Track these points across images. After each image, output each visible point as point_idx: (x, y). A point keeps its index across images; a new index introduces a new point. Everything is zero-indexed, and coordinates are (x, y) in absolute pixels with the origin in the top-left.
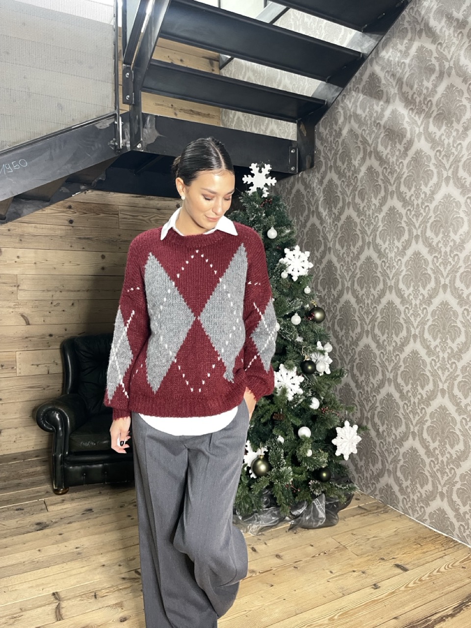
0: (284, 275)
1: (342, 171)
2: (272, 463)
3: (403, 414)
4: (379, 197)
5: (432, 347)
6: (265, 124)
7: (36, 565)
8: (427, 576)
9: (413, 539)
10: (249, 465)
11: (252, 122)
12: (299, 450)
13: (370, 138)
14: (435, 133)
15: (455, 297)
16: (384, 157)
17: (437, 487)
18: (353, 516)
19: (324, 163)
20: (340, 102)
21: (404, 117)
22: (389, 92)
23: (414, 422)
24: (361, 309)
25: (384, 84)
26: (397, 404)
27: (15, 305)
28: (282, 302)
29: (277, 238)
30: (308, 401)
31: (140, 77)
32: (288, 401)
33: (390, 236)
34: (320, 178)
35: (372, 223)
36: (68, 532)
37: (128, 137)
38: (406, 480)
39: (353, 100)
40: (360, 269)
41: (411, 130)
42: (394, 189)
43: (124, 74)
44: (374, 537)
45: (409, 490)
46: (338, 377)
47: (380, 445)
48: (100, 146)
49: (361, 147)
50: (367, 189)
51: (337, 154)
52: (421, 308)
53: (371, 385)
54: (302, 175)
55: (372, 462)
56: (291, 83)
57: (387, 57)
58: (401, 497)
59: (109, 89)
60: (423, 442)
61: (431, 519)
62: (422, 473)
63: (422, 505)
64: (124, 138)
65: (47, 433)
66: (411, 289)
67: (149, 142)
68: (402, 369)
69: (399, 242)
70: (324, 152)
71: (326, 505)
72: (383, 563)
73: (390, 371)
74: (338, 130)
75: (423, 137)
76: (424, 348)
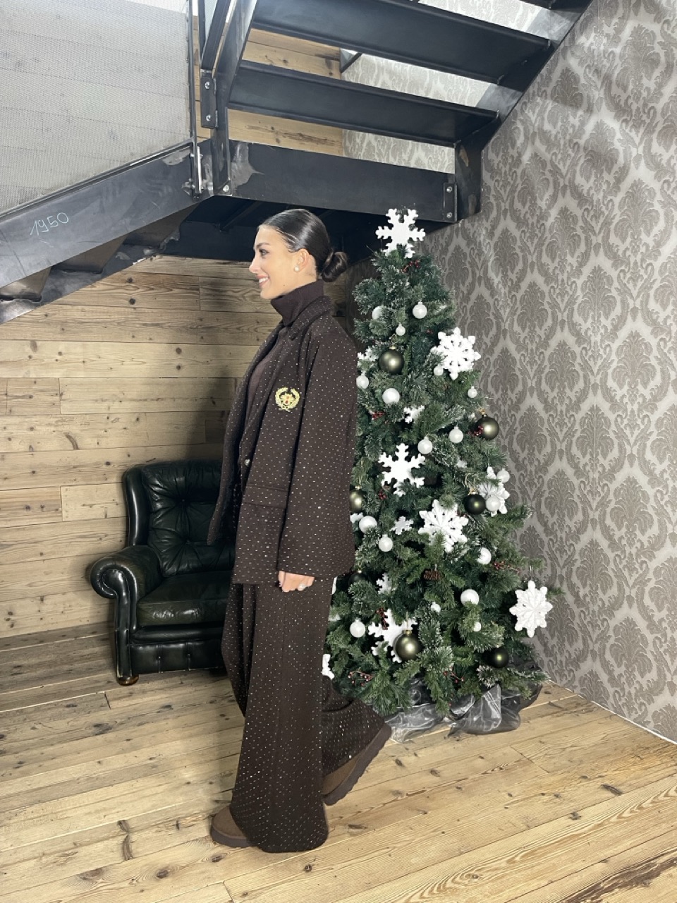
0: (439, 371)
1: (522, 216)
2: (423, 640)
3: (613, 570)
4: (578, 253)
5: (657, 472)
6: (408, 151)
7: (94, 783)
8: (649, 801)
9: (629, 750)
10: (391, 644)
11: (389, 148)
12: (462, 623)
13: (564, 165)
14: (661, 155)
16: (585, 192)
17: (665, 676)
18: (542, 716)
19: (495, 205)
20: (519, 113)
21: (615, 133)
22: (590, 94)
23: (631, 582)
24: (551, 419)
25: (584, 85)
26: (605, 556)
27: (57, 422)
28: (436, 410)
29: (427, 318)
30: (475, 553)
31: (225, 87)
32: (445, 554)
33: (594, 311)
34: (490, 228)
35: (567, 292)
36: (140, 736)
37: (210, 175)
38: (619, 666)
39: (537, 111)
40: (550, 362)
41: (625, 151)
42: (600, 241)
43: (203, 83)
44: (572, 746)
45: (623, 680)
46: (519, 518)
47: (580, 616)
48: (170, 190)
49: (551, 179)
50: (560, 242)
51: (515, 191)
52: (641, 416)
53: (567, 530)
54: (463, 224)
55: (568, 639)
56: (445, 88)
57: (587, 45)
58: (611, 690)
59: (180, 107)
60: (644, 610)
61: (655, 721)
62: (643, 655)
63: (642, 701)
64: (204, 177)
65: (106, 601)
66: (626, 387)
67: (241, 184)
68: (612, 505)
69: (607, 319)
70: (495, 188)
71: (502, 701)
72: (584, 783)
73: (594, 507)
74: (516, 155)
75: (643, 161)
76: (645, 474)
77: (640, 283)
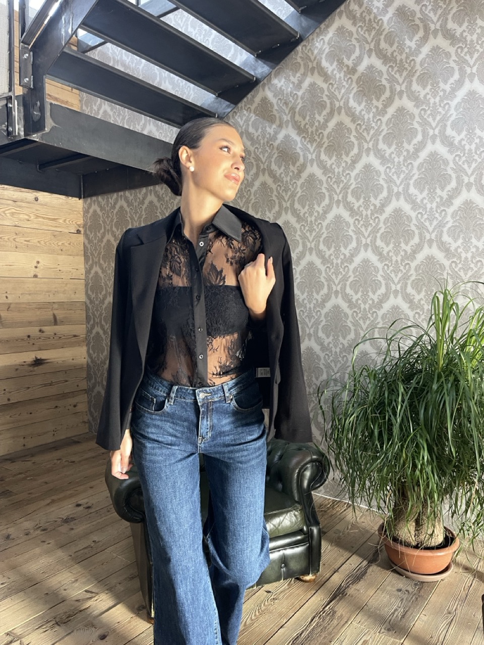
4: (274, 211)
5: (326, 344)
6: (142, 122)
13: (264, 156)
14: (326, 161)
15: (346, 301)
16: (278, 175)
20: (231, 117)
21: (297, 143)
25: (276, 110)
39: (244, 118)
41: (304, 155)
42: (288, 206)
43: (21, 54)
49: (254, 163)
50: (261, 202)
52: (315, 311)
57: (279, 85)
66: (306, 294)
75: (315, 164)
76: (318, 345)
77: (314, 234)
